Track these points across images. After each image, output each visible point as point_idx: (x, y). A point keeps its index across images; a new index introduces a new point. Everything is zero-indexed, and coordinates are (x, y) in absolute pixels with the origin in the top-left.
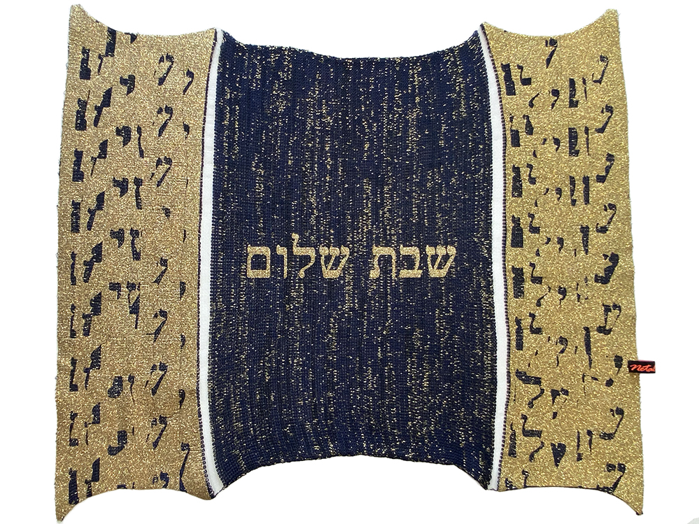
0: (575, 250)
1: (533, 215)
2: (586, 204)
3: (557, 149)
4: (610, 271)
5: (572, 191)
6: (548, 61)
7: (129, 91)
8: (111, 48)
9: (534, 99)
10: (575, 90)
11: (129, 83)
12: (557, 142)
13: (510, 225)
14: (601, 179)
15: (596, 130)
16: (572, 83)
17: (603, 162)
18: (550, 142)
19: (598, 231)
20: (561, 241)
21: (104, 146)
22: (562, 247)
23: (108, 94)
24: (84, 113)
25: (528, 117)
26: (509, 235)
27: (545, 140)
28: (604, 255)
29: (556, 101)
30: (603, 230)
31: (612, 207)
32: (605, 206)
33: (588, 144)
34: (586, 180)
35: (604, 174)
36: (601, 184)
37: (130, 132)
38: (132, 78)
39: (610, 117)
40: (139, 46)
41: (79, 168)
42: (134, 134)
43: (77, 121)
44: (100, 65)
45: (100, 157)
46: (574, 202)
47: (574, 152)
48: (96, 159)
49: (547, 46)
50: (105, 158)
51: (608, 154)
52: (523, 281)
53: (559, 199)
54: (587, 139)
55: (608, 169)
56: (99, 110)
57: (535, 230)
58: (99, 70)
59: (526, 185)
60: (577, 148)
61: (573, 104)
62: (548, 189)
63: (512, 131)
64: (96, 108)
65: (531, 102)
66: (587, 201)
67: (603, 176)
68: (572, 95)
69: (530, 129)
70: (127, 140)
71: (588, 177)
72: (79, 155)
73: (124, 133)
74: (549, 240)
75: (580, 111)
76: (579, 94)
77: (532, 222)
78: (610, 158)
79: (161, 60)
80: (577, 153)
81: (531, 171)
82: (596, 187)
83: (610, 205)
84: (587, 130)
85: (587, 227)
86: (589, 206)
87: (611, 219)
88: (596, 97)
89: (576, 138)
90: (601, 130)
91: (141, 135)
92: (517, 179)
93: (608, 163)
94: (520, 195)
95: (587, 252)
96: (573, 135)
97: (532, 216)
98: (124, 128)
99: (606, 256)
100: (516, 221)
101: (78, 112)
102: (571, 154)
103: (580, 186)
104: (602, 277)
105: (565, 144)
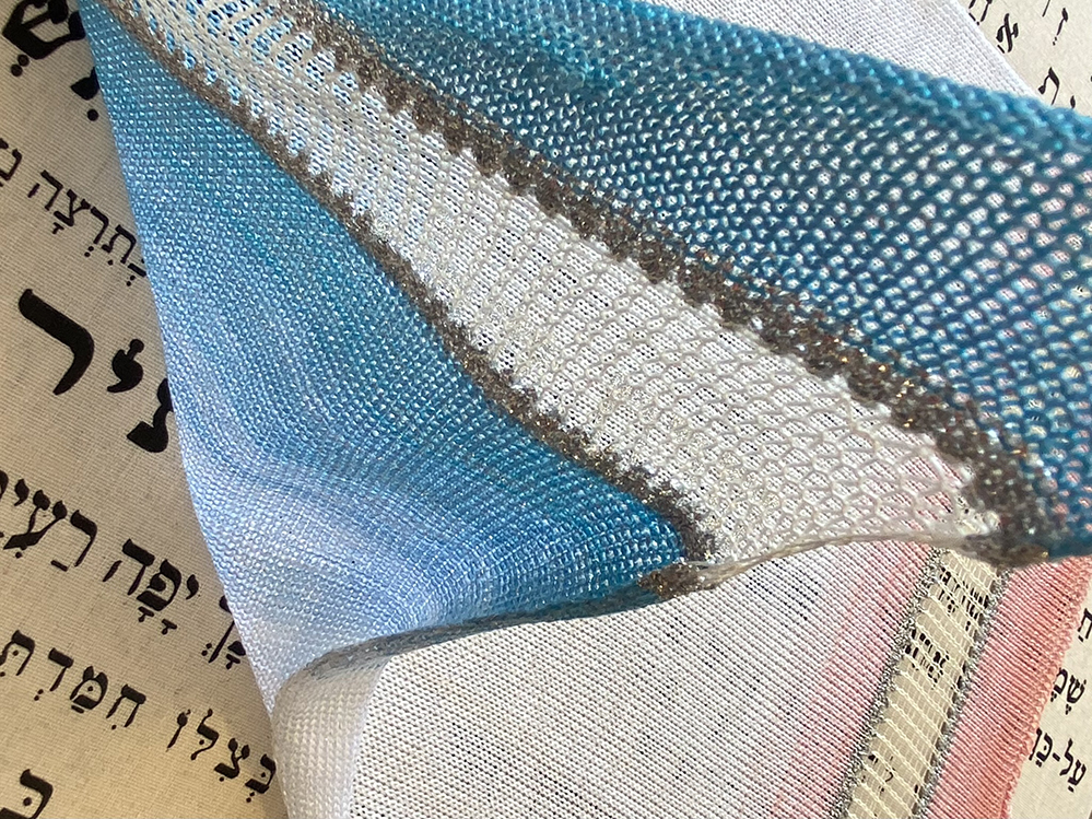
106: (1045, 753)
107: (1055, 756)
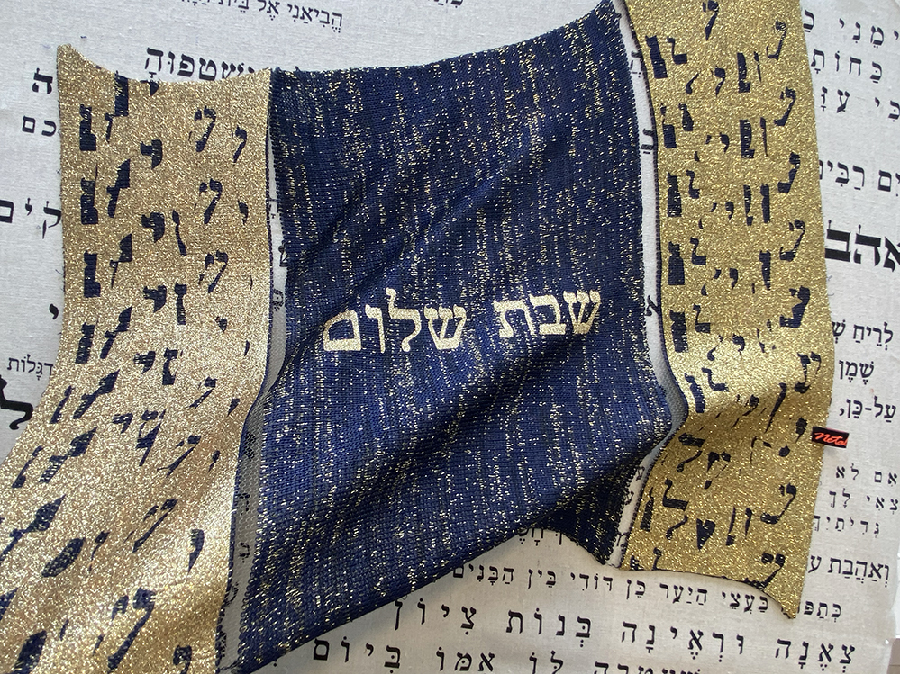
0: (753, 285)
1: (697, 240)
2: (766, 222)
3: (726, 149)
4: (799, 311)
5: (748, 206)
6: (708, 31)
7: (156, 162)
8: (122, 105)
9: (692, 81)
10: (745, 69)
11: (154, 151)
12: (725, 139)
13: (667, 255)
14: (784, 188)
15: (775, 122)
16: (741, 59)
17: (785, 165)
18: (716, 139)
19: (782, 258)
20: (734, 273)
21: (126, 245)
22: (735, 282)
23: (125, 170)
24: (93, 198)
25: (685, 107)
26: (665, 267)
27: (709, 137)
28: (791, 290)
29: (721, 84)
30: (789, 256)
31: (800, 224)
32: (791, 224)
33: (765, 141)
34: (765, 190)
35: (787, 181)
36: (784, 194)
37: (163, 220)
38: (157, 145)
39: (792, 104)
40: (163, 98)
41: (94, 279)
42: (169, 224)
43: (82, 211)
44: (109, 128)
45: (122, 259)
46: (750, 221)
47: (747, 152)
48: (117, 262)
49: (705, 10)
50: (130, 260)
51: (792, 154)
52: (685, 329)
53: (730, 217)
54: (765, 135)
55: (792, 174)
56: (113, 192)
57: (700, 260)
58: (108, 137)
59: (686, 199)
60: (752, 147)
61: (745, 88)
62: (715, 205)
63: (664, 126)
64: (110, 190)
65: (689, 85)
66: (767, 219)
67: (787, 184)
68: (742, 76)
69: (688, 123)
70: (159, 233)
71: (768, 186)
72: (91, 260)
73: (155, 222)
74: (718, 273)
75: (752, 98)
76: (751, 73)
77: (695, 249)
78: (795, 159)
79: (198, 116)
80: (752, 153)
81: (692, 181)
82: (778, 198)
83: (797, 222)
84: (763, 122)
85: (769, 254)
86: (770, 224)
87: (799, 241)
88: (773, 77)
89: (749, 133)
90: (781, 122)
91: (178, 224)
92: (674, 192)
93: (793, 167)
94: (679, 214)
95: (768, 286)
96: (745, 130)
97: (695, 242)
98: (153, 215)
99: (793, 291)
100: (674, 249)
101: (83, 198)
102: (744, 155)
103: (757, 199)
104: (789, 319)
105: (736, 142)
106: (859, 410)
107: (866, 409)
